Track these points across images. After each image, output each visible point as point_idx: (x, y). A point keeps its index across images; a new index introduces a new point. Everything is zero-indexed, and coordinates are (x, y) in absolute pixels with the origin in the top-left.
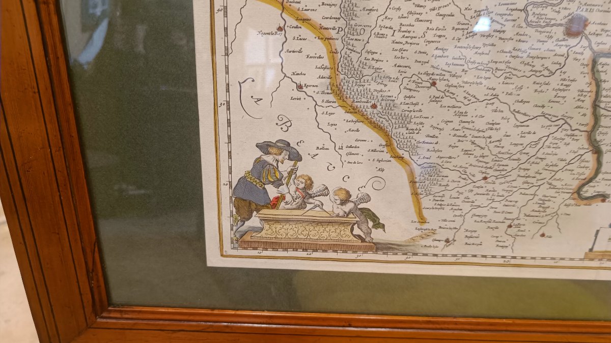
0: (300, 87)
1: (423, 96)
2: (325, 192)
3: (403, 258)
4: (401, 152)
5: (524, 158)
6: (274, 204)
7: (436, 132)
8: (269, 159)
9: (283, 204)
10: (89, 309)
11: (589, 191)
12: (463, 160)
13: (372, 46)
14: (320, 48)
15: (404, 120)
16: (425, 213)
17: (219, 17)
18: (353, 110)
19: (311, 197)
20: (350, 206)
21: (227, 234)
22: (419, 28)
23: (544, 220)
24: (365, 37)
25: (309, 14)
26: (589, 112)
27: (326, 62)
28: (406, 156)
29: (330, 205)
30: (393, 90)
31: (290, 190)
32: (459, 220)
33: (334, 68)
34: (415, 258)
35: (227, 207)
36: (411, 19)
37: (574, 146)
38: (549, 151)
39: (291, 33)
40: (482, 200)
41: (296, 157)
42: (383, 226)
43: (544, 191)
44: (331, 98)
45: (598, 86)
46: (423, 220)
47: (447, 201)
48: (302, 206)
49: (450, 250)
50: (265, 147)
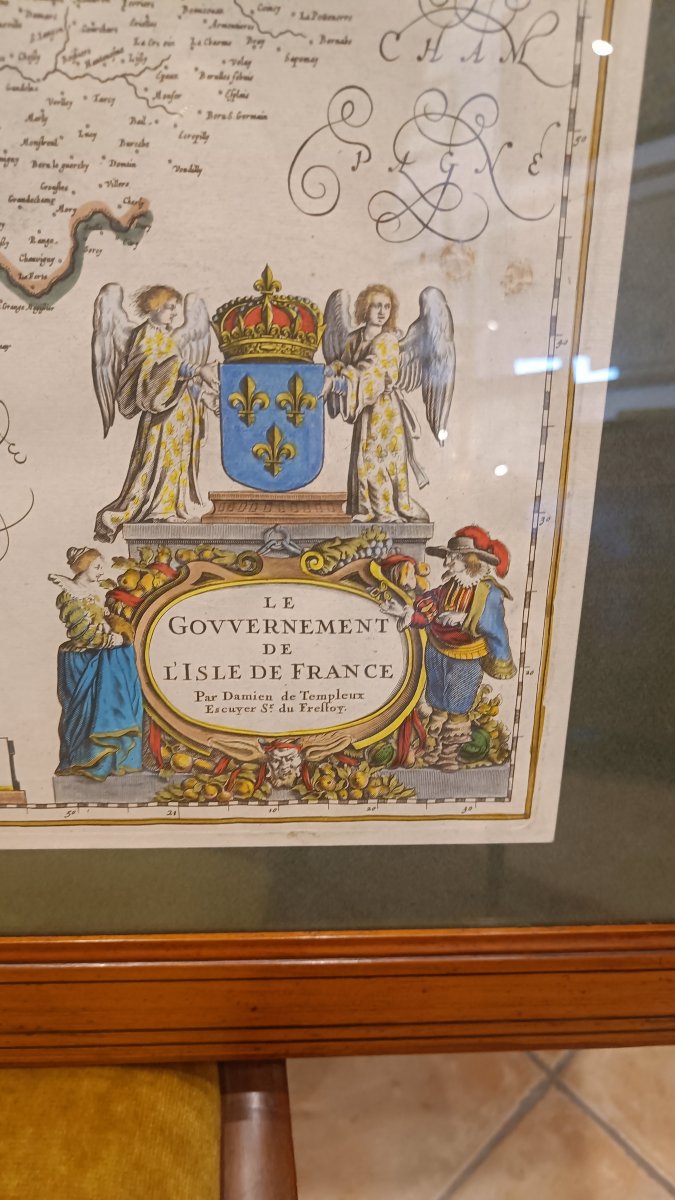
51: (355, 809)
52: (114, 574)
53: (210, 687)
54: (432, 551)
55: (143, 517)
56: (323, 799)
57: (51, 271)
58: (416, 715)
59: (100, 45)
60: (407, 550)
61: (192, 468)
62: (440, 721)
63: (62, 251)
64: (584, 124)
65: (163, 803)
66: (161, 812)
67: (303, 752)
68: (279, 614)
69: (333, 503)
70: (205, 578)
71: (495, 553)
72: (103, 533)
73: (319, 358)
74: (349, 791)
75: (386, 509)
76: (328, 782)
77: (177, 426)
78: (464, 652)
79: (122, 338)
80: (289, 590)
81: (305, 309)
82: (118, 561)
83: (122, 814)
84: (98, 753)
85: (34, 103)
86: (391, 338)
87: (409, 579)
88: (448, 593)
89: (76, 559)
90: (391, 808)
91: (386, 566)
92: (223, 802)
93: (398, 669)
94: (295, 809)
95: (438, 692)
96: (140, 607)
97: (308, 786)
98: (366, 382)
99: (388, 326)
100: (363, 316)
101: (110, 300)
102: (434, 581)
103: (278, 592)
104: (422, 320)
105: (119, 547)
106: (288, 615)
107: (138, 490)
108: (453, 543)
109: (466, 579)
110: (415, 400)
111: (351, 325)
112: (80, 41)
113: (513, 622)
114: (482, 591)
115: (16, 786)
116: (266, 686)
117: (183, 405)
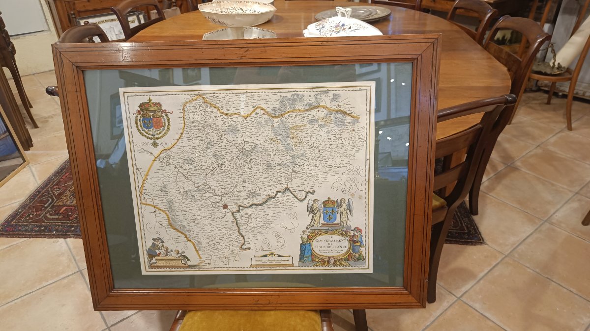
0: (161, 224)
1: (192, 225)
2: (172, 251)
3: (198, 269)
4: (190, 239)
5: (223, 239)
6: (159, 255)
7: (198, 234)
8: (156, 243)
9: (161, 255)
10: (108, 290)
11: (244, 247)
12: (207, 240)
13: (177, 214)
14: (165, 215)
15: (189, 231)
16: (201, 256)
17: (140, 209)
18: (175, 229)
19: (168, 252)
20: (180, 255)
21: (147, 265)
22: (187, 210)
23: (235, 256)
24: (175, 212)
25: (161, 208)
26: (236, 226)
27: (167, 218)
28: (191, 240)
29: (174, 255)
30: (184, 224)
31: (162, 251)
32: (210, 257)
33: (169, 219)
34: (201, 269)
35: (146, 256)
36: (185, 208)
37: (236, 235)
38: (229, 237)
39: (157, 212)
40: (215, 251)
41: (163, 242)
42: (190, 260)
43: (231, 247)
44: (169, 226)
45: (236, 220)
46: (200, 258)
47: (206, 252)
48: (166, 255)
49: (210, 266)
50: (154, 240)
51: (342, 267)
52: (308, 234)
53: (321, 249)
54: (352, 230)
55: (313, 226)
56: (337, 266)
57: (303, 198)
58: (351, 253)
59: (310, 175)
60: (348, 230)
61: (319, 220)
62: (354, 254)
63: (304, 196)
64: (367, 180)
65: (313, 266)
66: (314, 268)
67: (334, 259)
68: (331, 239)
69: (338, 224)
70: (321, 234)
71: (360, 230)
72: (307, 228)
73: (336, 207)
74: (341, 265)
75: (345, 225)
76: (338, 263)
77: (318, 215)
78: (357, 244)
79: (311, 205)
80: (332, 236)
81: (334, 201)
82: (309, 232)
83: (308, 268)
84: (305, 259)
85: (303, 181)
86: (345, 204)
87: (348, 234)
88: (354, 236)
89: (304, 232)
90: (347, 267)
91: (345, 232)
92: (322, 266)
93: (348, 247)
94: (333, 268)
95: (354, 250)
96: (312, 238)
97: (335, 264)
98: (341, 210)
99: (344, 203)
100: (341, 202)
101: (310, 201)
102: (352, 234)
103: (330, 236)
104: (349, 202)
105: (309, 230)
106: (332, 239)
107: (312, 223)
108: (354, 229)
109: (356, 234)
110: (348, 211)
111: (339, 202)
112: (308, 175)
113: (364, 240)
114: (359, 236)
115: (293, 264)
116: (329, 249)
117: (318, 213)
